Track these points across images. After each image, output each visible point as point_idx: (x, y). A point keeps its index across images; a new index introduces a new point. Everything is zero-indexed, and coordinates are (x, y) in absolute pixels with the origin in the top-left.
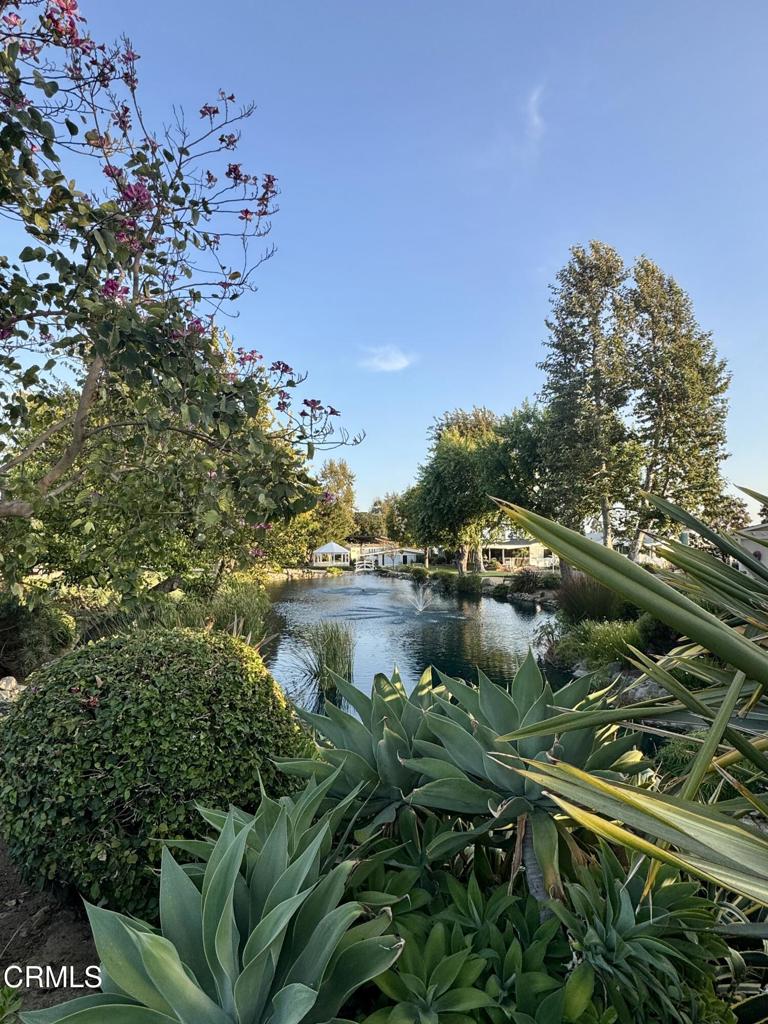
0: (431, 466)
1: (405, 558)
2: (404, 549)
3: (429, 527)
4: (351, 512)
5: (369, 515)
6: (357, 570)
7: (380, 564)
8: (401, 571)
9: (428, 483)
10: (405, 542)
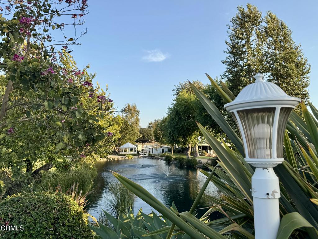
0: (174, 107)
1: (163, 150)
2: (162, 146)
3: (173, 136)
4: (138, 128)
5: (147, 130)
6: (140, 156)
7: (151, 153)
8: (160, 156)
9: (173, 116)
10: (162, 143)
